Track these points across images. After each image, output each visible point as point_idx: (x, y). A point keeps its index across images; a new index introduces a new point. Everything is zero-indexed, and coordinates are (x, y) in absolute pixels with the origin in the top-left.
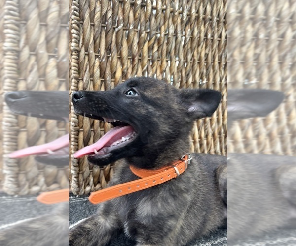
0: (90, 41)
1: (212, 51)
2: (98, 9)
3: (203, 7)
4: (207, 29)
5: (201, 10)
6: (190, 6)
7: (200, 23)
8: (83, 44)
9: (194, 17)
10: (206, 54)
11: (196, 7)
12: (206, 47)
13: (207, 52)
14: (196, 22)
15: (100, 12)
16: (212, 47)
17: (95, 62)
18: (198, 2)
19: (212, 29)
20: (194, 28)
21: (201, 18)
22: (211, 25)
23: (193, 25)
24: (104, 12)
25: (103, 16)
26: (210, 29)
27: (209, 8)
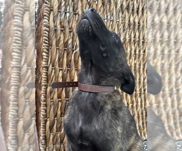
0: (55, 59)
1: (139, 61)
2: (62, 39)
3: (134, 33)
4: (136, 48)
5: (133, 36)
6: (125, 33)
7: (132, 44)
8: (51, 62)
9: (127, 40)
11: (129, 34)
12: (135, 59)
13: (136, 62)
14: (129, 44)
15: (63, 41)
16: (139, 59)
17: (59, 74)
18: (131, 30)
19: (139, 47)
20: (127, 47)
21: (132, 41)
22: (139, 45)
23: (127, 45)
24: (65, 41)
25: (65, 43)
26: (138, 48)
27: (137, 34)
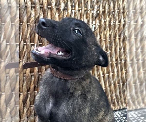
0: (27, 36)
1: (114, 32)
2: (33, 15)
3: (108, 4)
4: (111, 19)
5: (107, 7)
6: (99, 5)
7: (106, 16)
8: (22, 39)
9: (101, 12)
10: (109, 35)
11: (103, 5)
12: (110, 30)
13: (111, 33)
14: (103, 15)
15: (34, 17)
16: (114, 29)
18: (105, 2)
19: (114, 18)
20: (101, 19)
21: (106, 12)
22: (114, 15)
23: (101, 17)
24: (36, 17)
25: (37, 19)
26: (112, 19)
27: (112, 5)
